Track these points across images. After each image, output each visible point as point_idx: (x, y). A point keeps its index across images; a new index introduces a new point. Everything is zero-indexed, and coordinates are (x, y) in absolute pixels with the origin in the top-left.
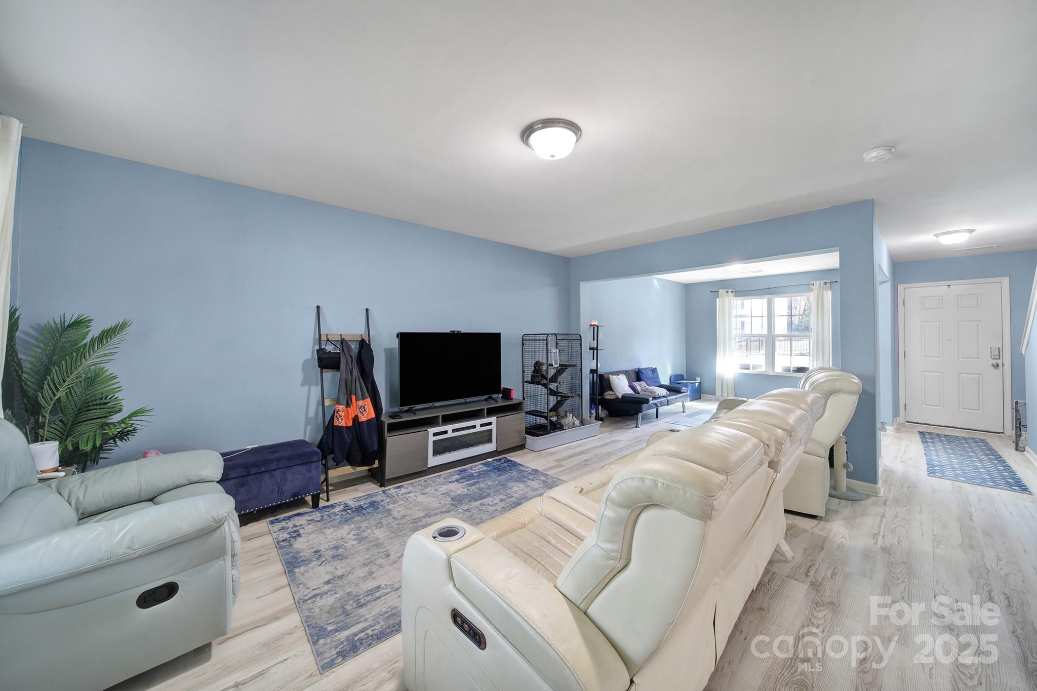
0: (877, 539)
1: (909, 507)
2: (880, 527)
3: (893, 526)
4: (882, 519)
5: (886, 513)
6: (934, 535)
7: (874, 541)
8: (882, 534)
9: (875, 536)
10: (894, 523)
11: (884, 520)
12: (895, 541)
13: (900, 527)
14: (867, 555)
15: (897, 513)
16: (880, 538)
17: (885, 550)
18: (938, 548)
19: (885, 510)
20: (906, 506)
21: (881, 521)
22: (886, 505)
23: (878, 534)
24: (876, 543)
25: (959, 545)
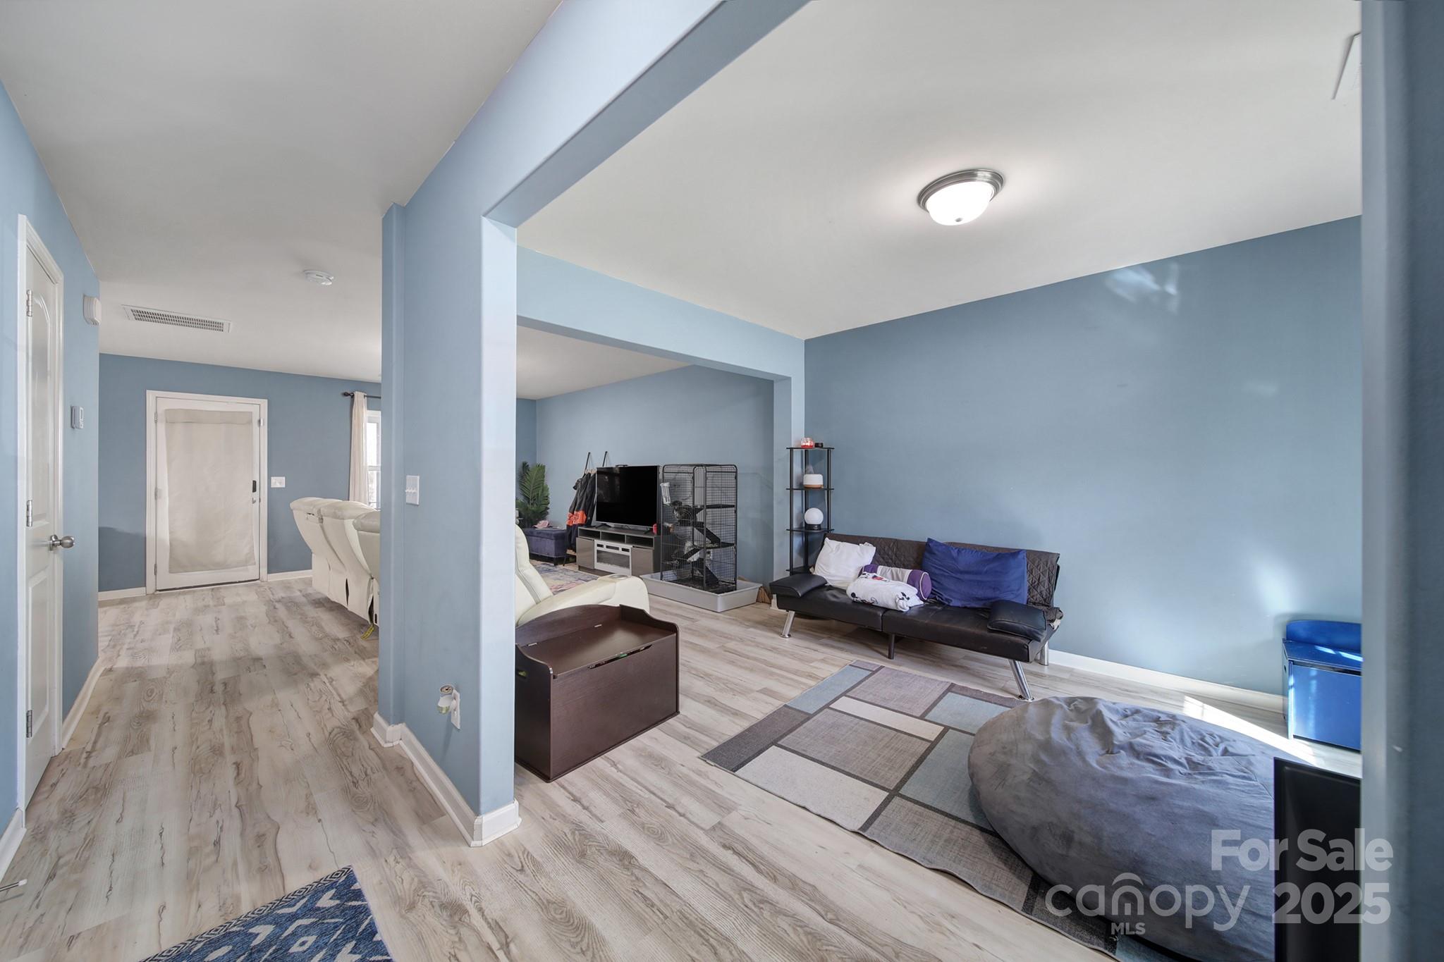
0: (327, 678)
1: (327, 734)
2: (335, 689)
3: (324, 697)
4: (341, 698)
5: (343, 707)
6: (280, 710)
7: (329, 675)
8: (328, 684)
9: (331, 680)
10: (326, 700)
11: (338, 699)
12: (312, 685)
13: (317, 700)
14: (325, 665)
15: (333, 715)
16: (326, 681)
17: (314, 675)
18: (273, 700)
19: (348, 711)
20: (330, 733)
21: (339, 695)
22: (353, 719)
23: (331, 683)
24: (326, 675)
25: (251, 714)
